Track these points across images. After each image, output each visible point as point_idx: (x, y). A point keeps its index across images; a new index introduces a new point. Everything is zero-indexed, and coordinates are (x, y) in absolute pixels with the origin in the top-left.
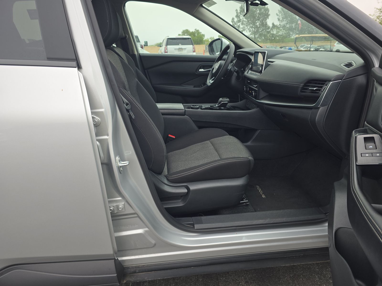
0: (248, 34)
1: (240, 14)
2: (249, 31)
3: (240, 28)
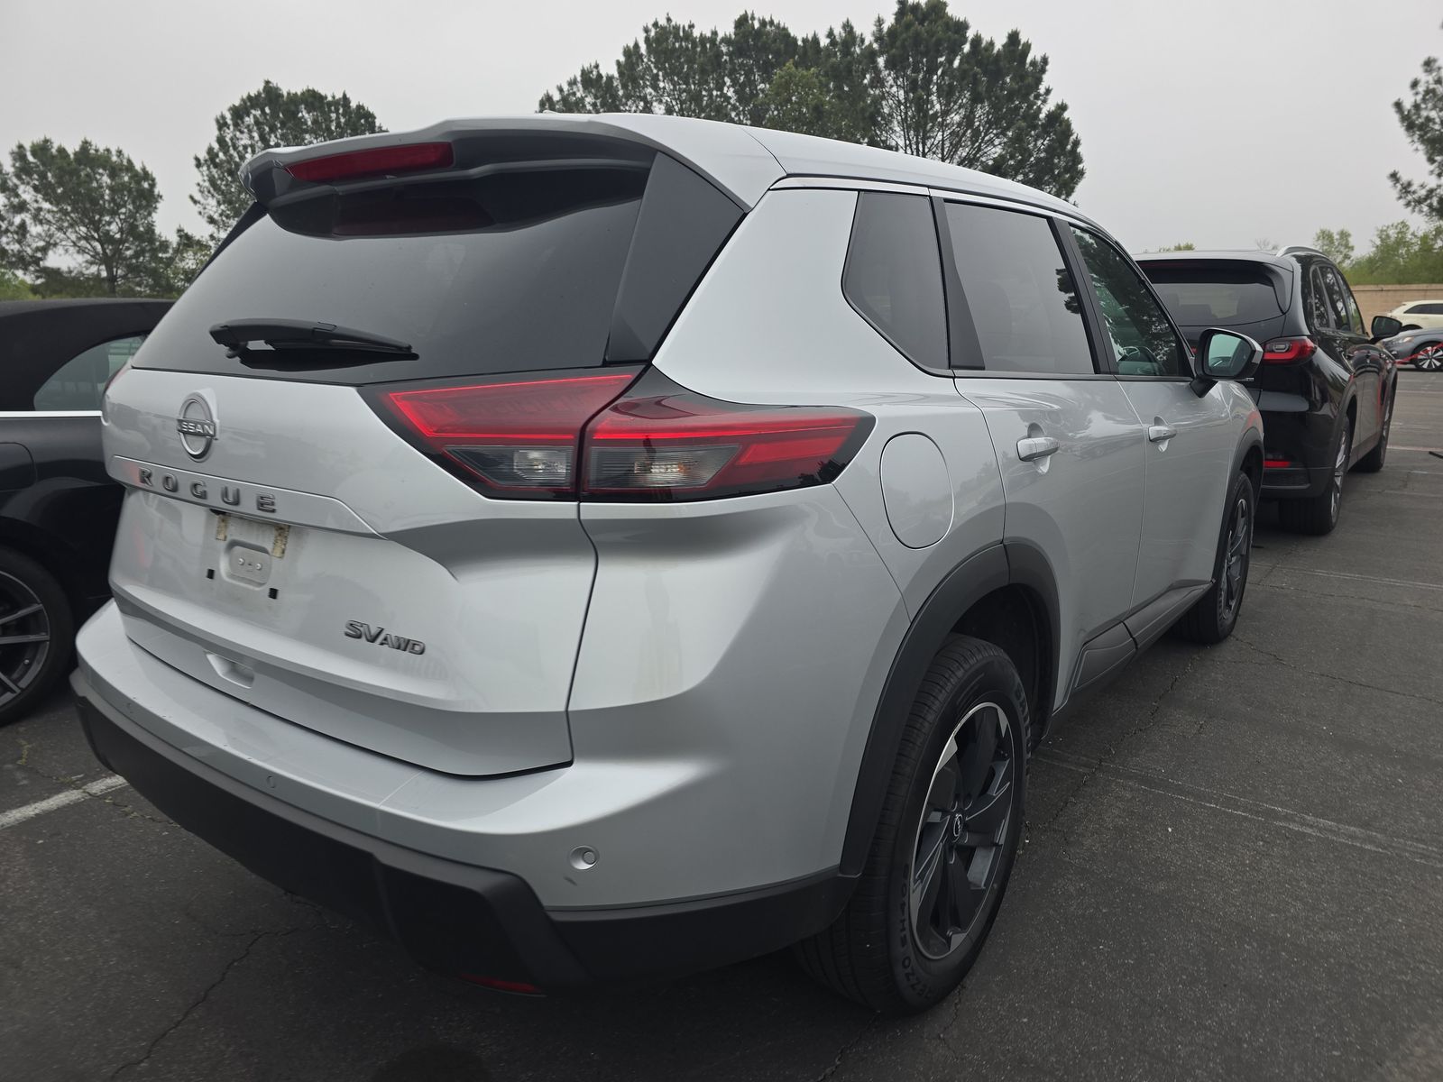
0: (75, 259)
1: (15, 181)
2: (75, 251)
3: (28, 235)
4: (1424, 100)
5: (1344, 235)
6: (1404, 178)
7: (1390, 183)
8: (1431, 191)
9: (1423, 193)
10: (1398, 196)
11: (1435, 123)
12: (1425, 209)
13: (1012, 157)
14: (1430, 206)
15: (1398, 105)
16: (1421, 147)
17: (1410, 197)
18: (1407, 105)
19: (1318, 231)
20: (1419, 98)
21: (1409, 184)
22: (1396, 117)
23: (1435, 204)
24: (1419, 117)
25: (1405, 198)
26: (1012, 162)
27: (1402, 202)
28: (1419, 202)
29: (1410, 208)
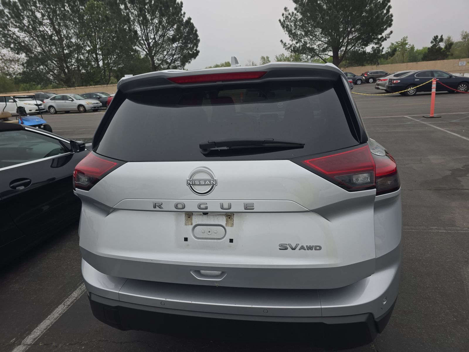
4: (286, 19)
5: (268, 58)
6: (284, 42)
7: (281, 43)
8: (291, 45)
9: (289, 46)
10: (283, 47)
11: (289, 26)
12: (290, 50)
13: (178, 35)
14: (291, 49)
15: (280, 21)
16: (287, 33)
17: (286, 47)
18: (282, 21)
19: (261, 57)
20: (284, 19)
21: (285, 43)
22: (280, 24)
23: (292, 49)
24: (285, 24)
25: (285, 47)
26: (178, 37)
27: (284, 48)
28: (289, 48)
29: (286, 50)
